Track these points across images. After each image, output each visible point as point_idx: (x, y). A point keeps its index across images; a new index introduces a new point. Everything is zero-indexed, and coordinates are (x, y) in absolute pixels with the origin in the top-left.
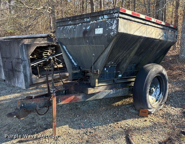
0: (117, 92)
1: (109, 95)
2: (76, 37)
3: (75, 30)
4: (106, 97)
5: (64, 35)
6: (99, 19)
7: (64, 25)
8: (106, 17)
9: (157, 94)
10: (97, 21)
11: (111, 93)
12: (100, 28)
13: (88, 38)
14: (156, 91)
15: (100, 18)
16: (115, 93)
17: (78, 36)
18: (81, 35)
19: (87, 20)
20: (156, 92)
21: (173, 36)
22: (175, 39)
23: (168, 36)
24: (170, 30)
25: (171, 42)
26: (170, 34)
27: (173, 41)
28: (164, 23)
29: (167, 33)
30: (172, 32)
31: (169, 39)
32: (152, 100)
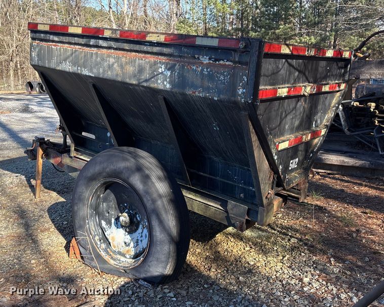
9: (141, 241)
14: (143, 231)
21: (222, 78)
22: (240, 93)
23: (190, 77)
24: (203, 56)
25: (213, 99)
26: (202, 70)
27: (222, 96)
28: (159, 38)
29: (183, 66)
30: (221, 62)
31: (196, 87)
32: (124, 244)
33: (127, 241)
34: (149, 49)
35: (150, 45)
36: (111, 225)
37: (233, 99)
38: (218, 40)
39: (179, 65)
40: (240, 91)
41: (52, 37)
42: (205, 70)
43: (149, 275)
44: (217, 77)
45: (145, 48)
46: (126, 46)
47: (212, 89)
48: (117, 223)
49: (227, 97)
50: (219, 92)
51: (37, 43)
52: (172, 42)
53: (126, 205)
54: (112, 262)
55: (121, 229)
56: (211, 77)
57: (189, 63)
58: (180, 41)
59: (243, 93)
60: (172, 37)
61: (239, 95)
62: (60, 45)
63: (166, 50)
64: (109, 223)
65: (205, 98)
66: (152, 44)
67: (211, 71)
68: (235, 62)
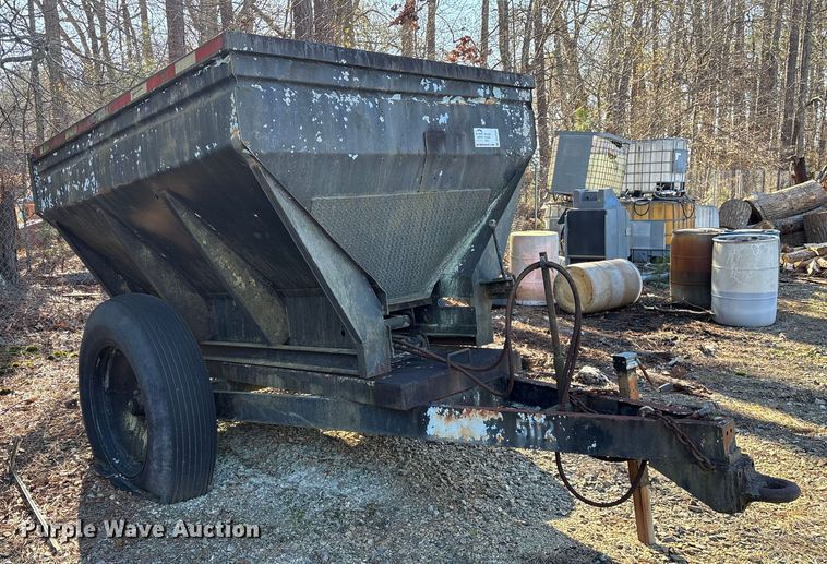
2: (393, 151)
3: (381, 118)
5: (320, 139)
6: (478, 97)
7: (299, 79)
8: (497, 92)
10: (469, 100)
12: (487, 126)
13: (447, 161)
15: (481, 92)
17: (404, 151)
18: (418, 148)
19: (431, 87)
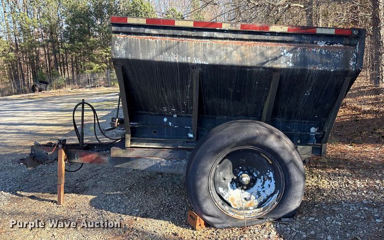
0: (176, 166)
1: (157, 167)
4: (152, 169)
9: (264, 191)
11: (163, 164)
14: (264, 183)
16: (170, 167)
20: (263, 188)
21: (337, 55)
22: (351, 65)
23: (311, 57)
24: (321, 41)
25: (330, 70)
26: (321, 51)
27: (337, 68)
28: (282, 29)
29: (304, 50)
30: (335, 45)
31: (316, 64)
32: (244, 200)
33: (246, 197)
34: (270, 38)
35: (271, 35)
36: (228, 189)
37: (346, 69)
38: (334, 30)
39: (301, 49)
40: (351, 63)
41: (147, 31)
42: (323, 51)
43: (287, 212)
44: (333, 55)
45: (266, 37)
46: (246, 36)
47: (330, 64)
48: (232, 186)
49: (342, 69)
50: (336, 66)
51: (124, 37)
52: (295, 32)
53: (240, 168)
54: (242, 217)
55: (237, 189)
56: (328, 56)
57: (309, 47)
58: (303, 31)
59: (354, 65)
60: (295, 28)
61: (351, 66)
62: (158, 37)
63: (287, 38)
64: (226, 188)
65: (324, 71)
66: (273, 34)
67: (328, 51)
68: (345, 45)
